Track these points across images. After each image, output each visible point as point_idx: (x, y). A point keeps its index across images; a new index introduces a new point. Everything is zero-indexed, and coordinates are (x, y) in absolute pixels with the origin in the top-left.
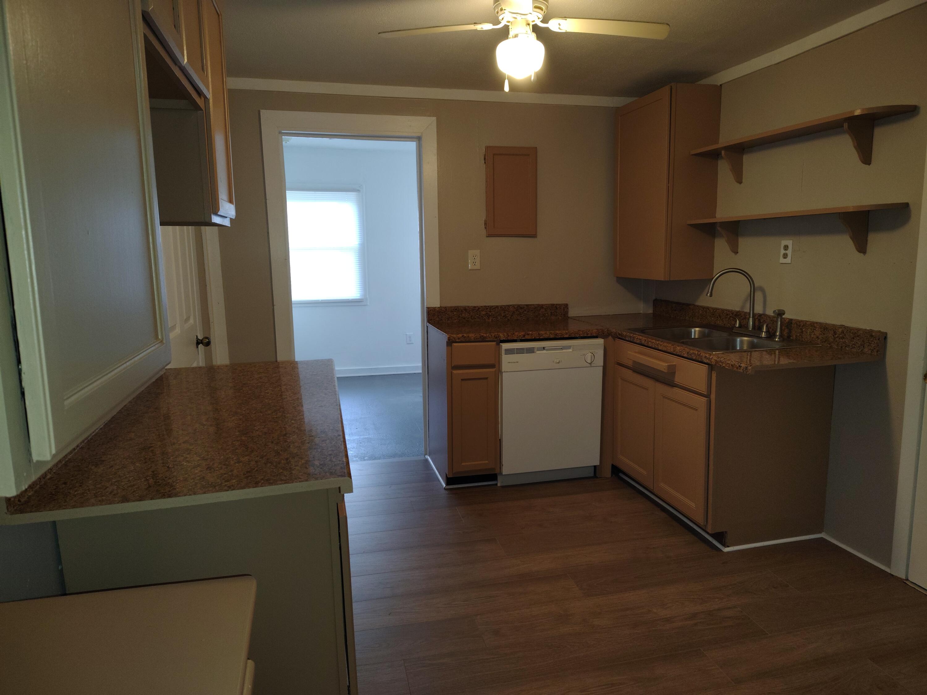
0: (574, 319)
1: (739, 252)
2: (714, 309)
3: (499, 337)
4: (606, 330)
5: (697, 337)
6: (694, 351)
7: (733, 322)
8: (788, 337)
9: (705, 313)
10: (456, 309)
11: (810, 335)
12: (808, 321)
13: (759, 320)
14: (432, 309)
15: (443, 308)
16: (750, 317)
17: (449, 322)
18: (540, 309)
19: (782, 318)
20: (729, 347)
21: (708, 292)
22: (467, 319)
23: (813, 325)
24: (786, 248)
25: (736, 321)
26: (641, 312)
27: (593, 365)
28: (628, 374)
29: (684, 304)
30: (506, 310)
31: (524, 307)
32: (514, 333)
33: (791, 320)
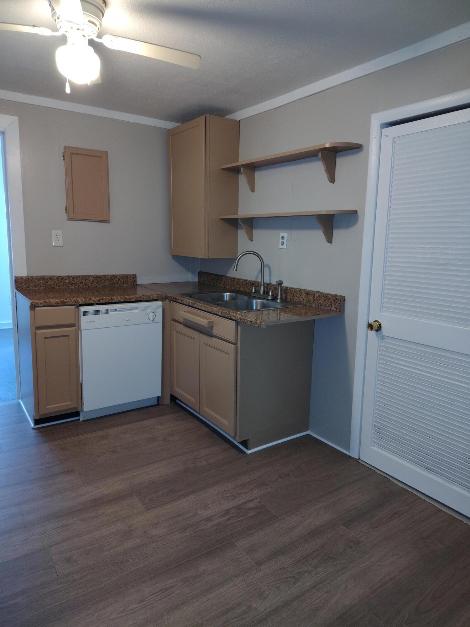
0: (141, 286)
1: (253, 239)
2: (239, 280)
3: (78, 301)
4: (164, 295)
5: (228, 300)
6: (226, 311)
7: (251, 289)
8: (285, 299)
9: (233, 282)
10: (42, 278)
11: (299, 298)
12: (297, 289)
13: (267, 288)
14: (20, 278)
15: (30, 277)
16: (261, 286)
17: (36, 288)
18: (114, 279)
19: (281, 287)
20: (248, 307)
21: (234, 268)
22: (52, 286)
23: (300, 291)
24: (283, 238)
25: (252, 288)
26: (191, 281)
27: (154, 321)
28: (181, 328)
29: (219, 275)
30: (86, 279)
31: (101, 277)
32: (91, 298)
33: (287, 287)
